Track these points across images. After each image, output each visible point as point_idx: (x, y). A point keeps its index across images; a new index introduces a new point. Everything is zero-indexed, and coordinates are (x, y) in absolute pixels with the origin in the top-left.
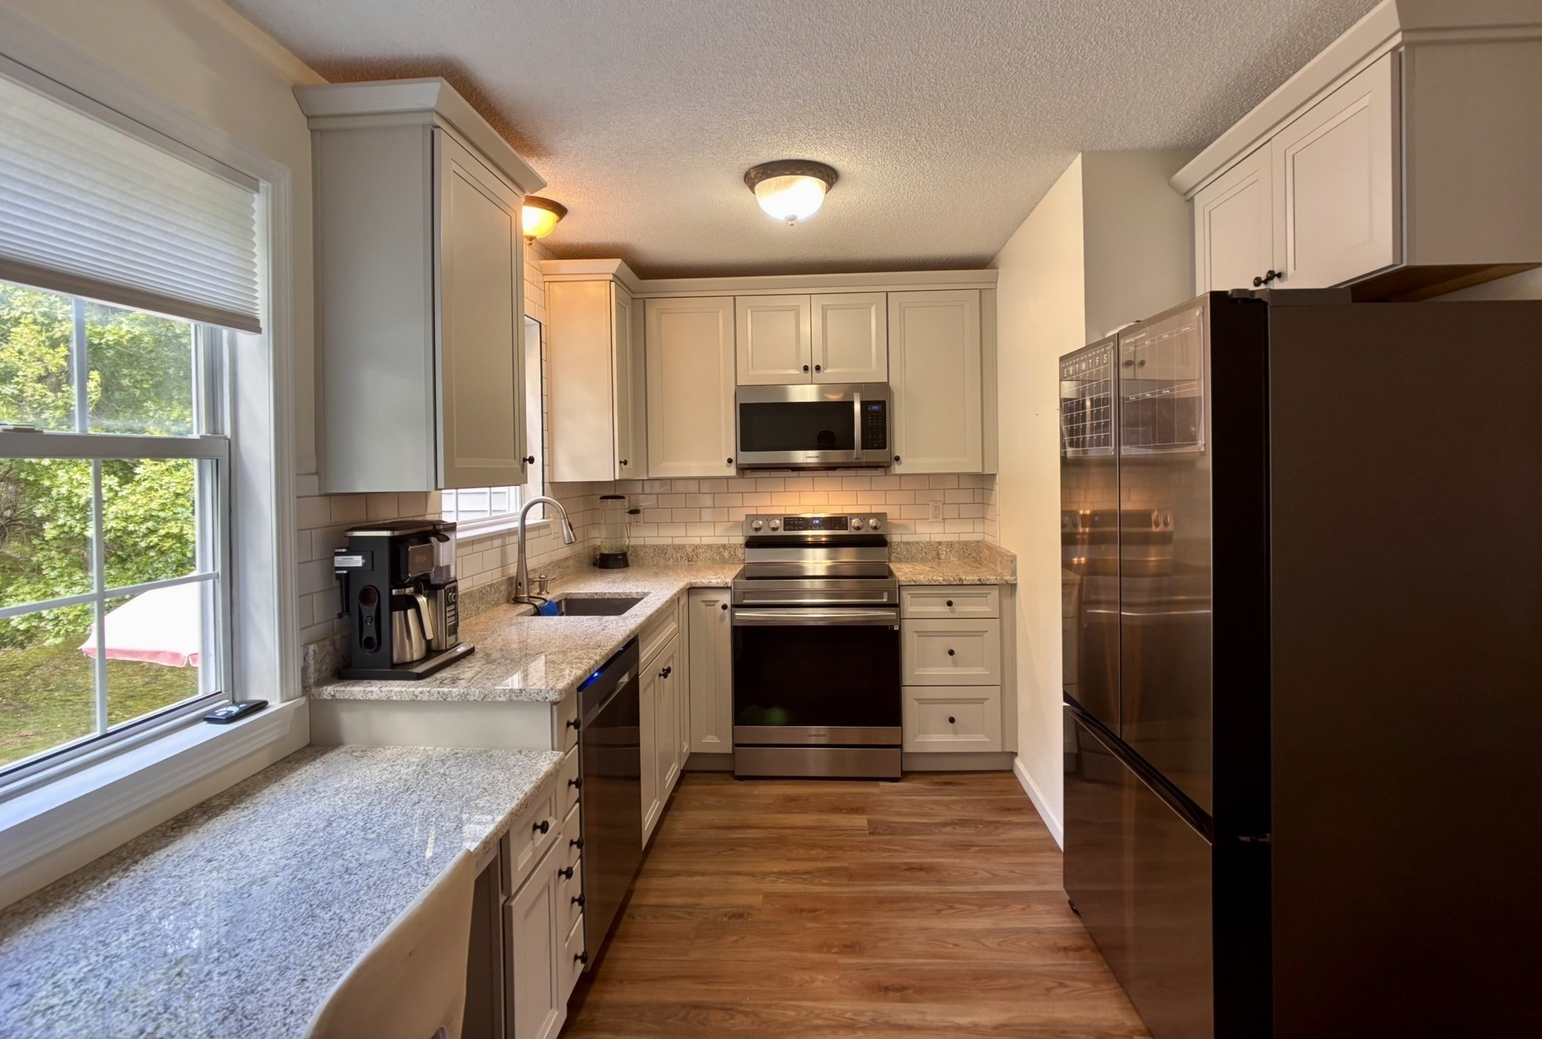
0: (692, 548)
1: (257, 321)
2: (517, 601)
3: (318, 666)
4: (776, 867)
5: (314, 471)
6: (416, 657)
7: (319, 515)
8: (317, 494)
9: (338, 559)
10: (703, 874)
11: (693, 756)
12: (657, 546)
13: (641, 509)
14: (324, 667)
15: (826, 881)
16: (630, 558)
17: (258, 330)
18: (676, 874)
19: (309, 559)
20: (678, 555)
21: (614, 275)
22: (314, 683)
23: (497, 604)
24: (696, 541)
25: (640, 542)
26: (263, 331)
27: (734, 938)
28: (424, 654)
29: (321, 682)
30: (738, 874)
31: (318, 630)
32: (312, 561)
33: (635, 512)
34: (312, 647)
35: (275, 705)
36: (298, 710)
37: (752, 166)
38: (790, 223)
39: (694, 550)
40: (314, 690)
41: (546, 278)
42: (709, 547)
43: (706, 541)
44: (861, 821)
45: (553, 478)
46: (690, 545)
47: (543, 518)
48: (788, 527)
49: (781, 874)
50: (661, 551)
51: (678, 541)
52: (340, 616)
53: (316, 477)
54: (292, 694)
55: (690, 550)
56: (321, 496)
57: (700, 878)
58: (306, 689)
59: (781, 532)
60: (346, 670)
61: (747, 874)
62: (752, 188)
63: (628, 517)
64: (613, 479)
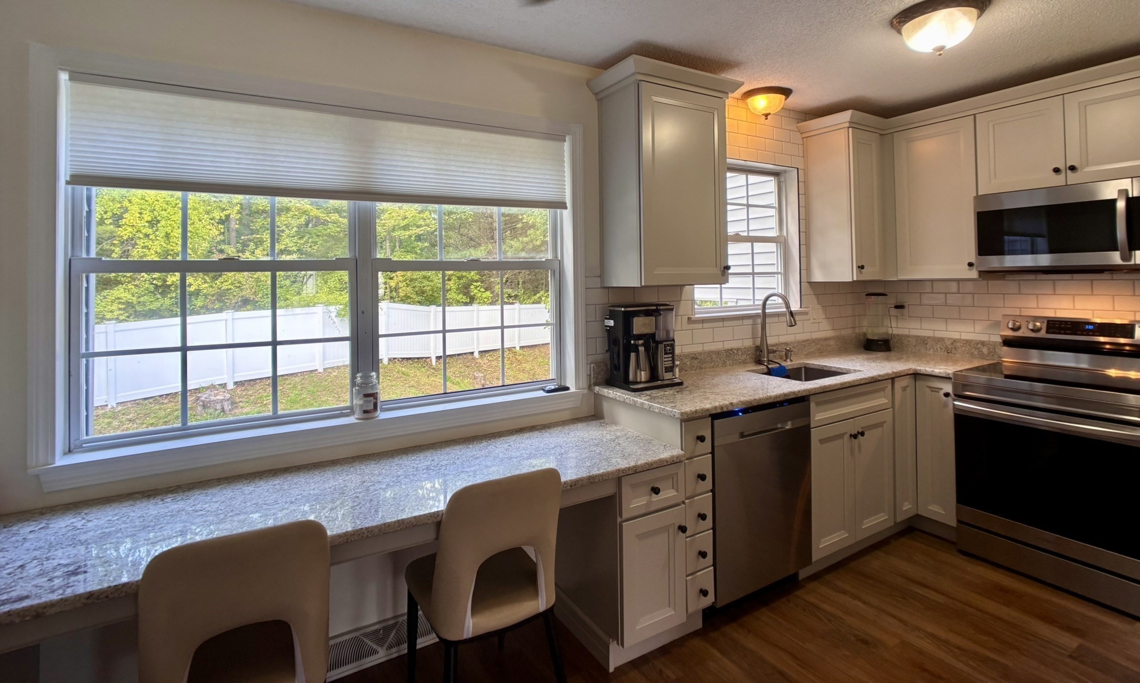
0: (951, 341)
1: (566, 203)
2: (759, 362)
3: (596, 376)
4: (931, 628)
5: (599, 275)
6: (643, 380)
7: (599, 298)
8: (599, 286)
9: (606, 321)
10: (864, 603)
11: (918, 516)
12: (918, 336)
13: (906, 304)
14: (600, 377)
15: (974, 665)
16: (891, 343)
17: (566, 208)
18: (844, 592)
19: (594, 320)
20: (938, 346)
21: (849, 122)
22: (593, 383)
23: (744, 362)
24: (956, 336)
25: (905, 332)
26: (568, 208)
27: (848, 653)
28: (648, 379)
29: (596, 384)
30: (894, 617)
31: (599, 357)
32: (596, 321)
33: (900, 307)
34: (592, 365)
35: (573, 389)
36: (583, 395)
37: (892, 16)
38: (938, 53)
39: (952, 344)
40: (592, 387)
41: (804, 135)
42: (968, 342)
43: (965, 337)
44: (1072, 642)
45: (810, 279)
46: (949, 339)
47: (801, 307)
48: (1052, 330)
49: (933, 636)
50: (923, 341)
51: (938, 334)
52: (607, 351)
53: (599, 279)
54: (581, 387)
55: (949, 343)
56: (602, 288)
57: (860, 604)
58: (590, 387)
59: (1043, 334)
60: (610, 382)
61: (901, 621)
62: (899, 32)
63: (894, 311)
64: (851, 280)
